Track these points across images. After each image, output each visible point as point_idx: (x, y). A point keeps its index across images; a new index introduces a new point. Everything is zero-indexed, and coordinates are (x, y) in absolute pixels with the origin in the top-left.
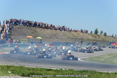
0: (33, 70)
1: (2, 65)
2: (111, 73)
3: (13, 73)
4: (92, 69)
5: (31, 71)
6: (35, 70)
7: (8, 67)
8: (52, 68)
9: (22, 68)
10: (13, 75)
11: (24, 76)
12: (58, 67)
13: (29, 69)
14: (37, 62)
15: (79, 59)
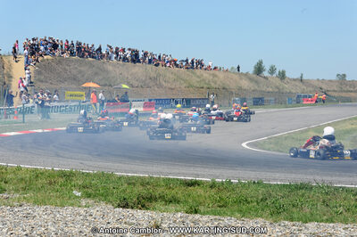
6: (148, 183)
11: (126, 206)
15: (244, 145)
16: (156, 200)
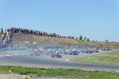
0: (29, 69)
1: (4, 66)
2: (93, 71)
3: (13, 72)
4: (78, 68)
5: (28, 70)
6: (31, 69)
7: (9, 67)
8: (45, 67)
9: (20, 67)
10: (13, 73)
11: (22, 74)
12: (50, 66)
13: (26, 69)
14: (33, 63)
15: (67, 60)
16: (31, 73)
